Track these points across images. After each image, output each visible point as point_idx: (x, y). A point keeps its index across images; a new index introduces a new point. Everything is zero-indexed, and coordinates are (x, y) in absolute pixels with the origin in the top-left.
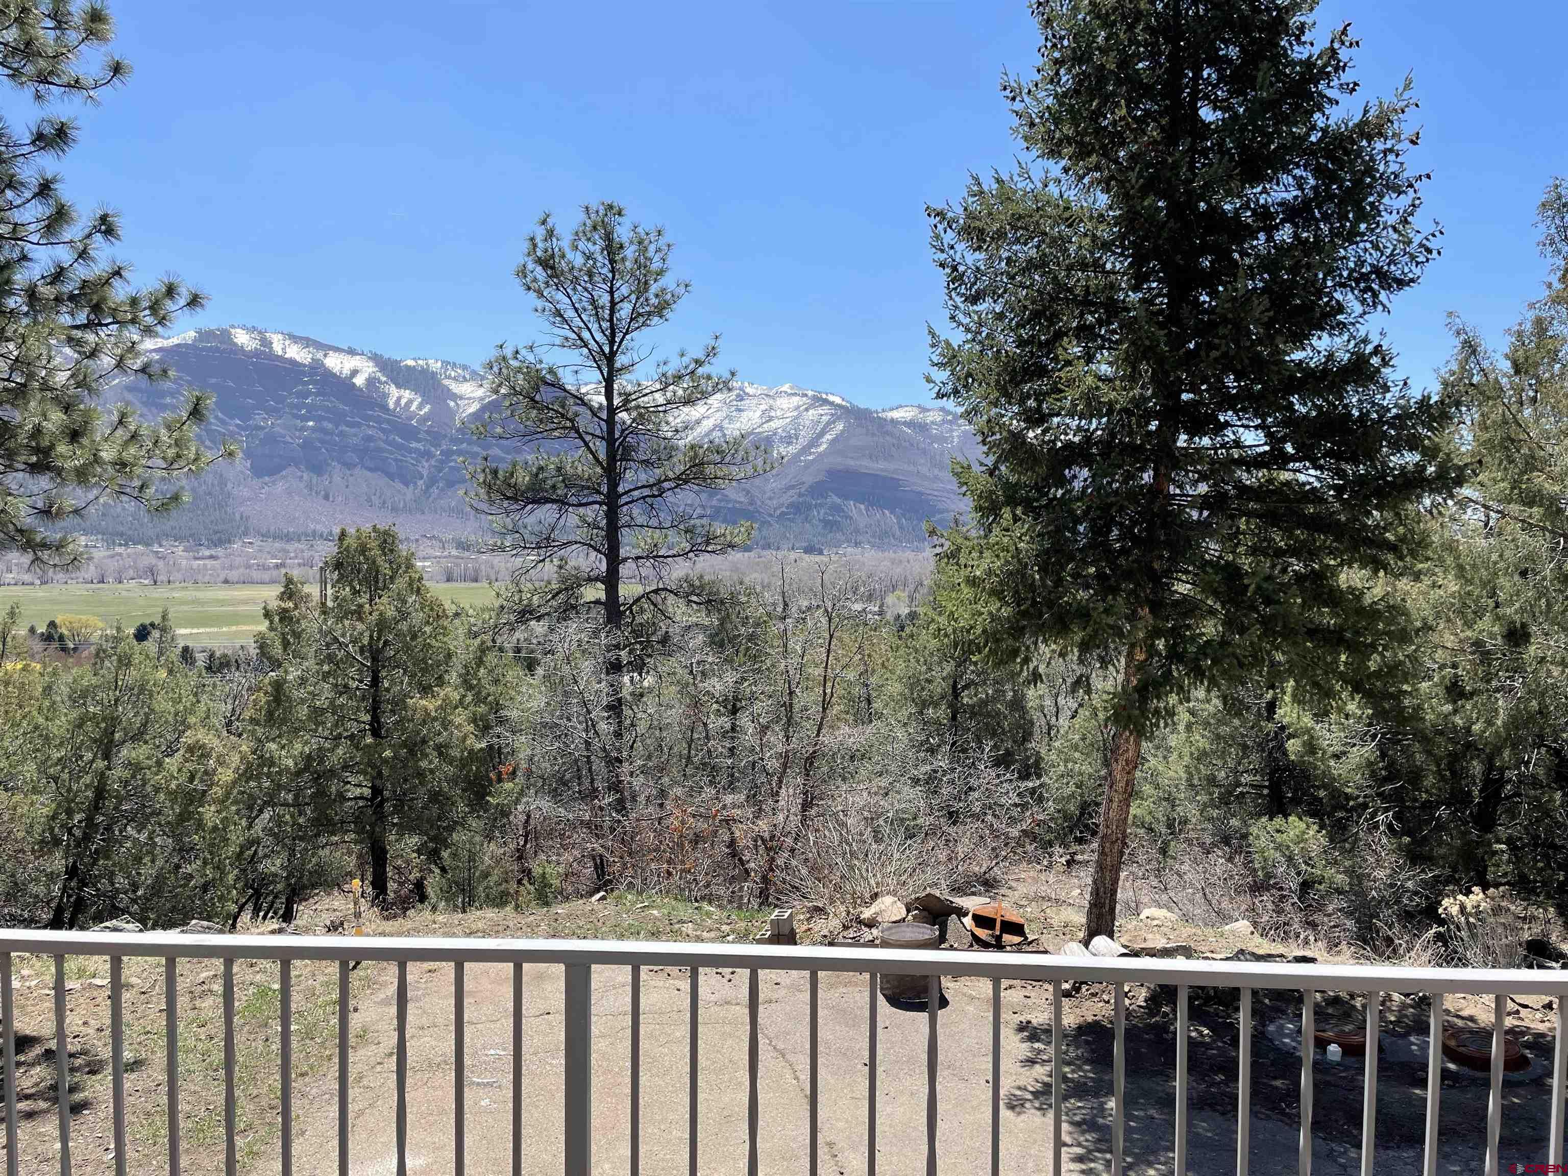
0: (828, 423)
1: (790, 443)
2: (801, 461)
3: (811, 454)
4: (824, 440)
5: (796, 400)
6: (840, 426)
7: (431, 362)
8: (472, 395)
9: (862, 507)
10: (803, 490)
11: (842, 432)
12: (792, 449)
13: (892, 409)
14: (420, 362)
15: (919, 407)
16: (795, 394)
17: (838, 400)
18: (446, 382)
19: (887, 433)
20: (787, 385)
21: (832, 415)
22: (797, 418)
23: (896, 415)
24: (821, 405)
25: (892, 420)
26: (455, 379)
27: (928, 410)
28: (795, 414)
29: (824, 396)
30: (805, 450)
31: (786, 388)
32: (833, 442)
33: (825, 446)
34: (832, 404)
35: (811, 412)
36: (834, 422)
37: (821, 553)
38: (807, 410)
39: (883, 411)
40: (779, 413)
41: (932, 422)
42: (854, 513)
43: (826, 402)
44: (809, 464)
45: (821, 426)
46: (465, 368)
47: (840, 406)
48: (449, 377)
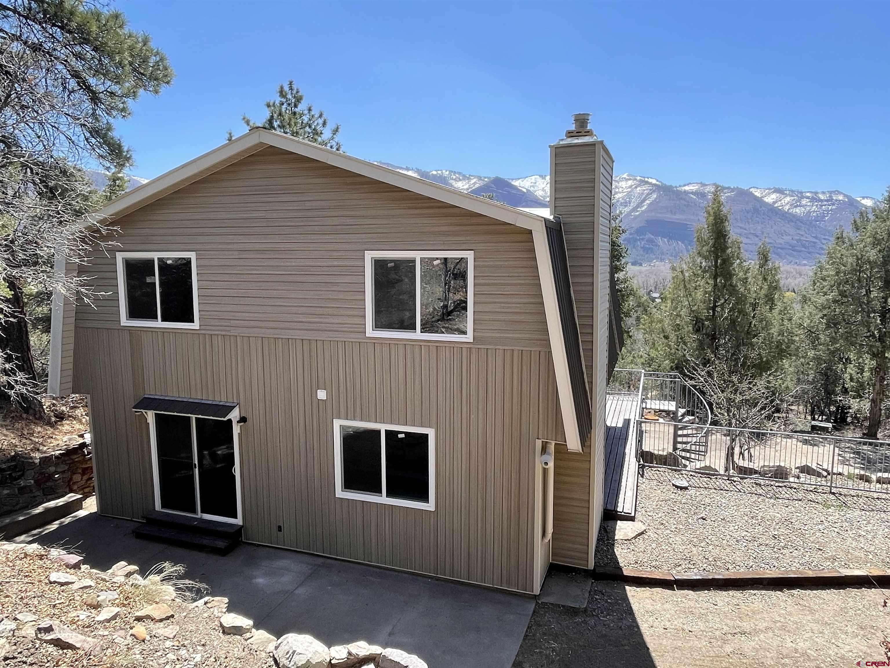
0: (648, 194)
1: (626, 206)
2: (632, 216)
3: (637, 211)
4: (645, 204)
5: (630, 183)
6: (654, 196)
7: (444, 171)
8: (463, 188)
9: (666, 240)
10: (632, 231)
11: (656, 199)
12: (627, 210)
13: (685, 185)
14: (439, 172)
15: (701, 183)
16: (630, 179)
17: (654, 181)
18: (451, 181)
19: (681, 199)
20: (626, 174)
21: (650, 190)
22: (630, 192)
23: (687, 188)
24: (644, 185)
25: (685, 191)
26: (455, 180)
27: (707, 185)
28: (629, 190)
29: (646, 179)
30: (635, 209)
31: (625, 176)
32: (650, 205)
33: (645, 207)
34: (650, 184)
35: (638, 189)
36: (651, 194)
37: (641, 265)
38: (636, 187)
39: (680, 186)
40: (620, 190)
41: (708, 192)
42: (661, 243)
43: (647, 183)
44: (636, 217)
45: (644, 196)
46: (460, 173)
47: (655, 185)
48: (452, 179)
